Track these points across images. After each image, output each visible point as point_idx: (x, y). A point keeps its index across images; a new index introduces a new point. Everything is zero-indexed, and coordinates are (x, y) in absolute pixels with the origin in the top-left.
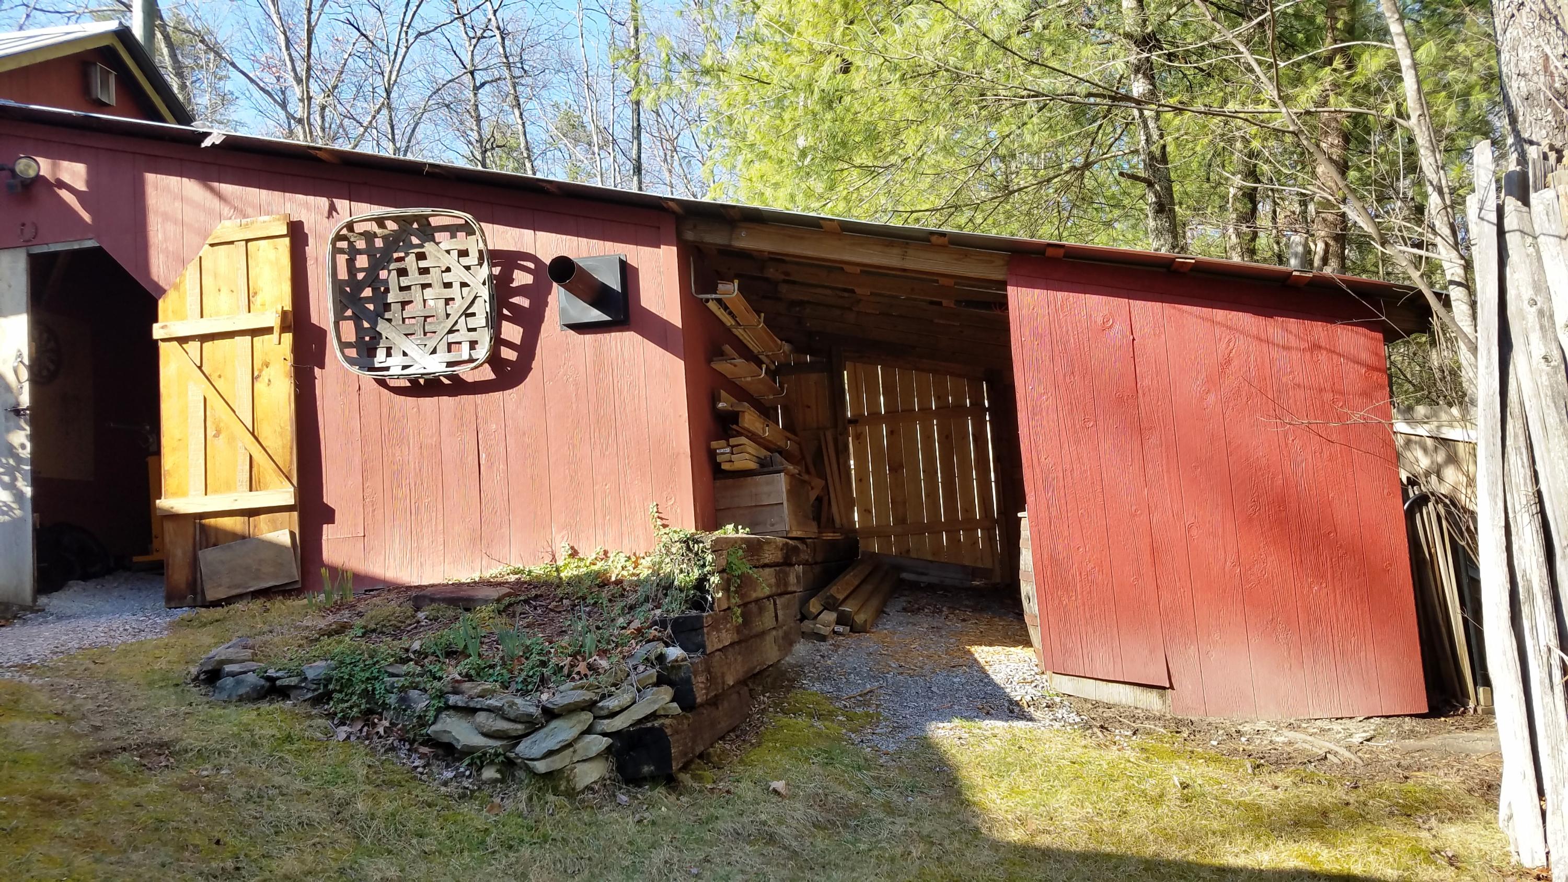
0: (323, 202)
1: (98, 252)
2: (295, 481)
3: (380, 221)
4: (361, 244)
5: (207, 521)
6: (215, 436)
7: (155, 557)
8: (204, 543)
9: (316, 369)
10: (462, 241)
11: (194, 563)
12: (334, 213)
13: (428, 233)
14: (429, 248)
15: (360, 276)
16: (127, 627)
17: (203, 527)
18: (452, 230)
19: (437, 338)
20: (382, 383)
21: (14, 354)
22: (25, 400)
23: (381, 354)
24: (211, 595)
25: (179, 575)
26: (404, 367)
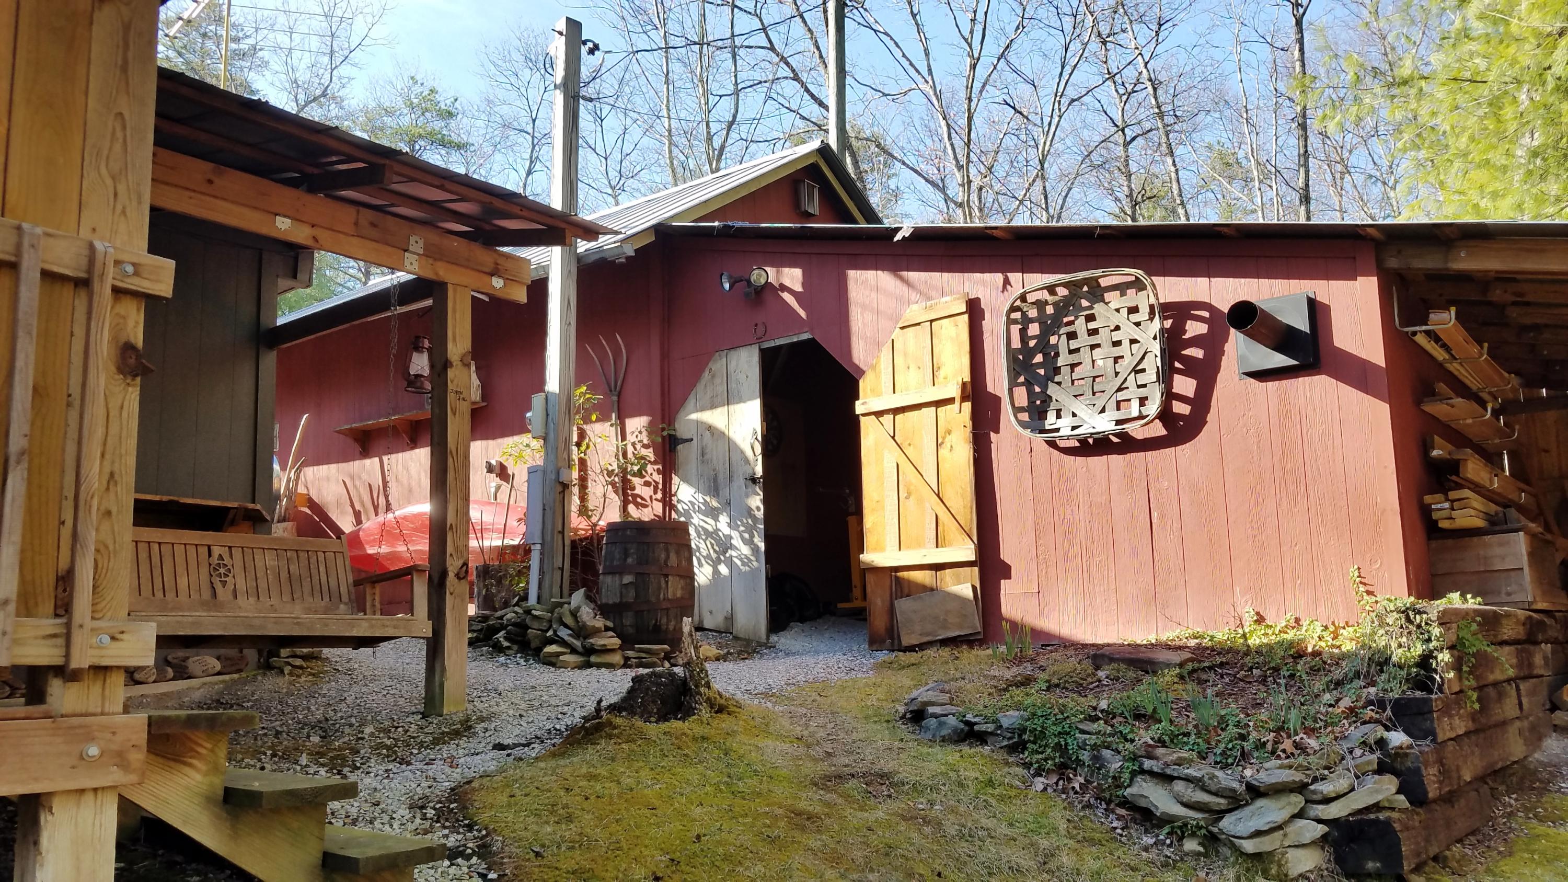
0: (999, 278)
1: (812, 344)
2: (975, 538)
3: (1051, 289)
4: (1033, 313)
5: (900, 574)
6: (907, 498)
7: (857, 604)
8: (899, 594)
9: (992, 434)
10: (1132, 298)
11: (892, 611)
12: (1008, 287)
13: (1097, 293)
14: (1098, 308)
15: (1032, 343)
16: (840, 665)
17: (897, 578)
18: (1121, 288)
19: (1106, 396)
20: (1052, 444)
21: (751, 432)
22: (759, 470)
23: (1051, 417)
24: (906, 641)
25: (879, 621)
26: (1074, 428)
